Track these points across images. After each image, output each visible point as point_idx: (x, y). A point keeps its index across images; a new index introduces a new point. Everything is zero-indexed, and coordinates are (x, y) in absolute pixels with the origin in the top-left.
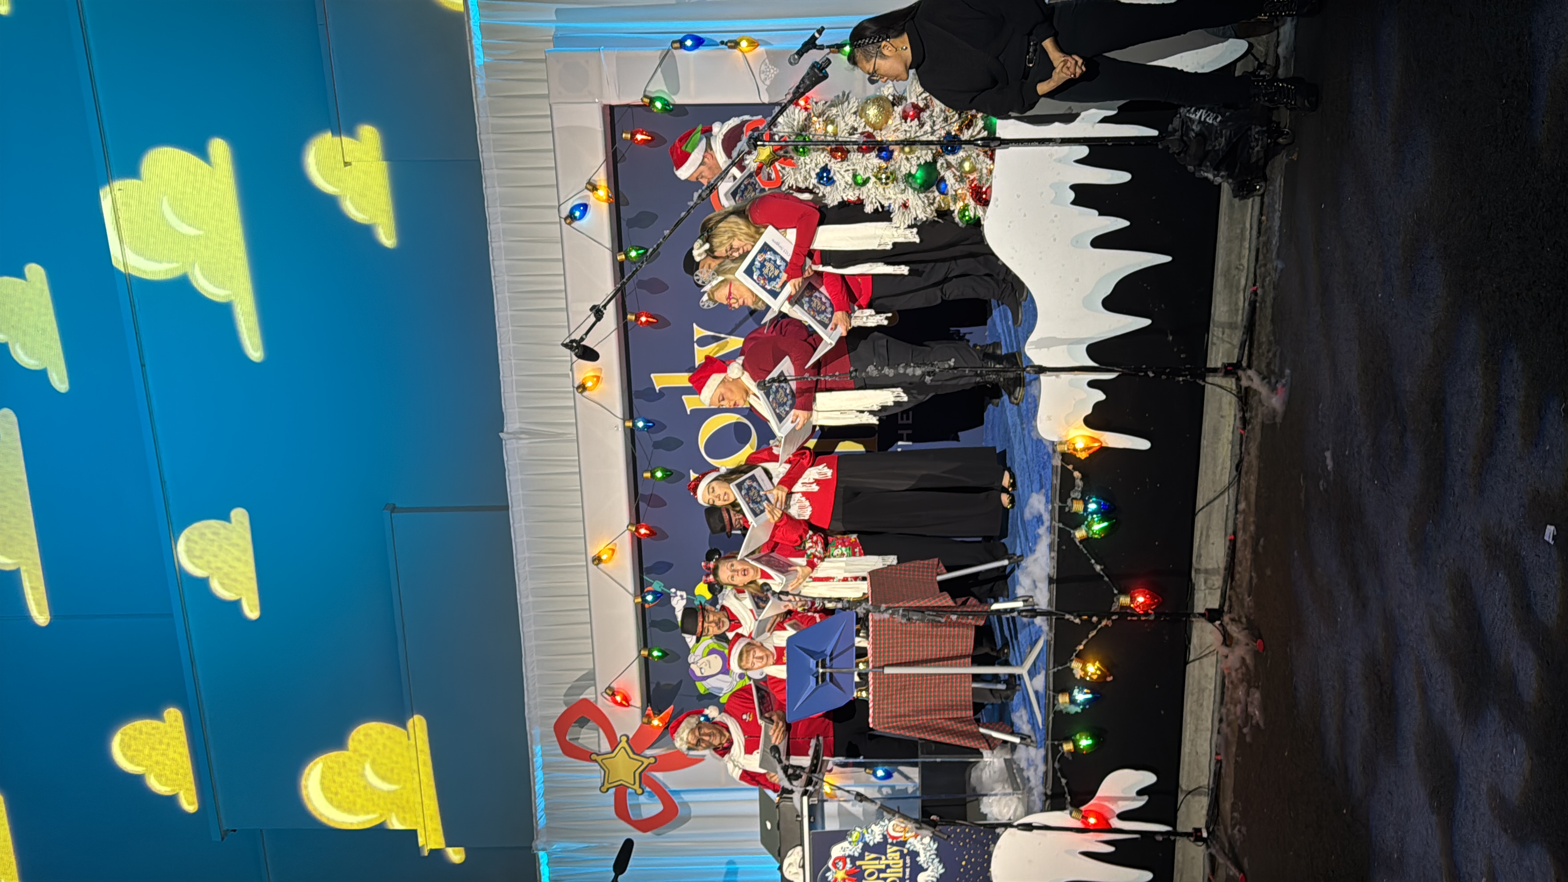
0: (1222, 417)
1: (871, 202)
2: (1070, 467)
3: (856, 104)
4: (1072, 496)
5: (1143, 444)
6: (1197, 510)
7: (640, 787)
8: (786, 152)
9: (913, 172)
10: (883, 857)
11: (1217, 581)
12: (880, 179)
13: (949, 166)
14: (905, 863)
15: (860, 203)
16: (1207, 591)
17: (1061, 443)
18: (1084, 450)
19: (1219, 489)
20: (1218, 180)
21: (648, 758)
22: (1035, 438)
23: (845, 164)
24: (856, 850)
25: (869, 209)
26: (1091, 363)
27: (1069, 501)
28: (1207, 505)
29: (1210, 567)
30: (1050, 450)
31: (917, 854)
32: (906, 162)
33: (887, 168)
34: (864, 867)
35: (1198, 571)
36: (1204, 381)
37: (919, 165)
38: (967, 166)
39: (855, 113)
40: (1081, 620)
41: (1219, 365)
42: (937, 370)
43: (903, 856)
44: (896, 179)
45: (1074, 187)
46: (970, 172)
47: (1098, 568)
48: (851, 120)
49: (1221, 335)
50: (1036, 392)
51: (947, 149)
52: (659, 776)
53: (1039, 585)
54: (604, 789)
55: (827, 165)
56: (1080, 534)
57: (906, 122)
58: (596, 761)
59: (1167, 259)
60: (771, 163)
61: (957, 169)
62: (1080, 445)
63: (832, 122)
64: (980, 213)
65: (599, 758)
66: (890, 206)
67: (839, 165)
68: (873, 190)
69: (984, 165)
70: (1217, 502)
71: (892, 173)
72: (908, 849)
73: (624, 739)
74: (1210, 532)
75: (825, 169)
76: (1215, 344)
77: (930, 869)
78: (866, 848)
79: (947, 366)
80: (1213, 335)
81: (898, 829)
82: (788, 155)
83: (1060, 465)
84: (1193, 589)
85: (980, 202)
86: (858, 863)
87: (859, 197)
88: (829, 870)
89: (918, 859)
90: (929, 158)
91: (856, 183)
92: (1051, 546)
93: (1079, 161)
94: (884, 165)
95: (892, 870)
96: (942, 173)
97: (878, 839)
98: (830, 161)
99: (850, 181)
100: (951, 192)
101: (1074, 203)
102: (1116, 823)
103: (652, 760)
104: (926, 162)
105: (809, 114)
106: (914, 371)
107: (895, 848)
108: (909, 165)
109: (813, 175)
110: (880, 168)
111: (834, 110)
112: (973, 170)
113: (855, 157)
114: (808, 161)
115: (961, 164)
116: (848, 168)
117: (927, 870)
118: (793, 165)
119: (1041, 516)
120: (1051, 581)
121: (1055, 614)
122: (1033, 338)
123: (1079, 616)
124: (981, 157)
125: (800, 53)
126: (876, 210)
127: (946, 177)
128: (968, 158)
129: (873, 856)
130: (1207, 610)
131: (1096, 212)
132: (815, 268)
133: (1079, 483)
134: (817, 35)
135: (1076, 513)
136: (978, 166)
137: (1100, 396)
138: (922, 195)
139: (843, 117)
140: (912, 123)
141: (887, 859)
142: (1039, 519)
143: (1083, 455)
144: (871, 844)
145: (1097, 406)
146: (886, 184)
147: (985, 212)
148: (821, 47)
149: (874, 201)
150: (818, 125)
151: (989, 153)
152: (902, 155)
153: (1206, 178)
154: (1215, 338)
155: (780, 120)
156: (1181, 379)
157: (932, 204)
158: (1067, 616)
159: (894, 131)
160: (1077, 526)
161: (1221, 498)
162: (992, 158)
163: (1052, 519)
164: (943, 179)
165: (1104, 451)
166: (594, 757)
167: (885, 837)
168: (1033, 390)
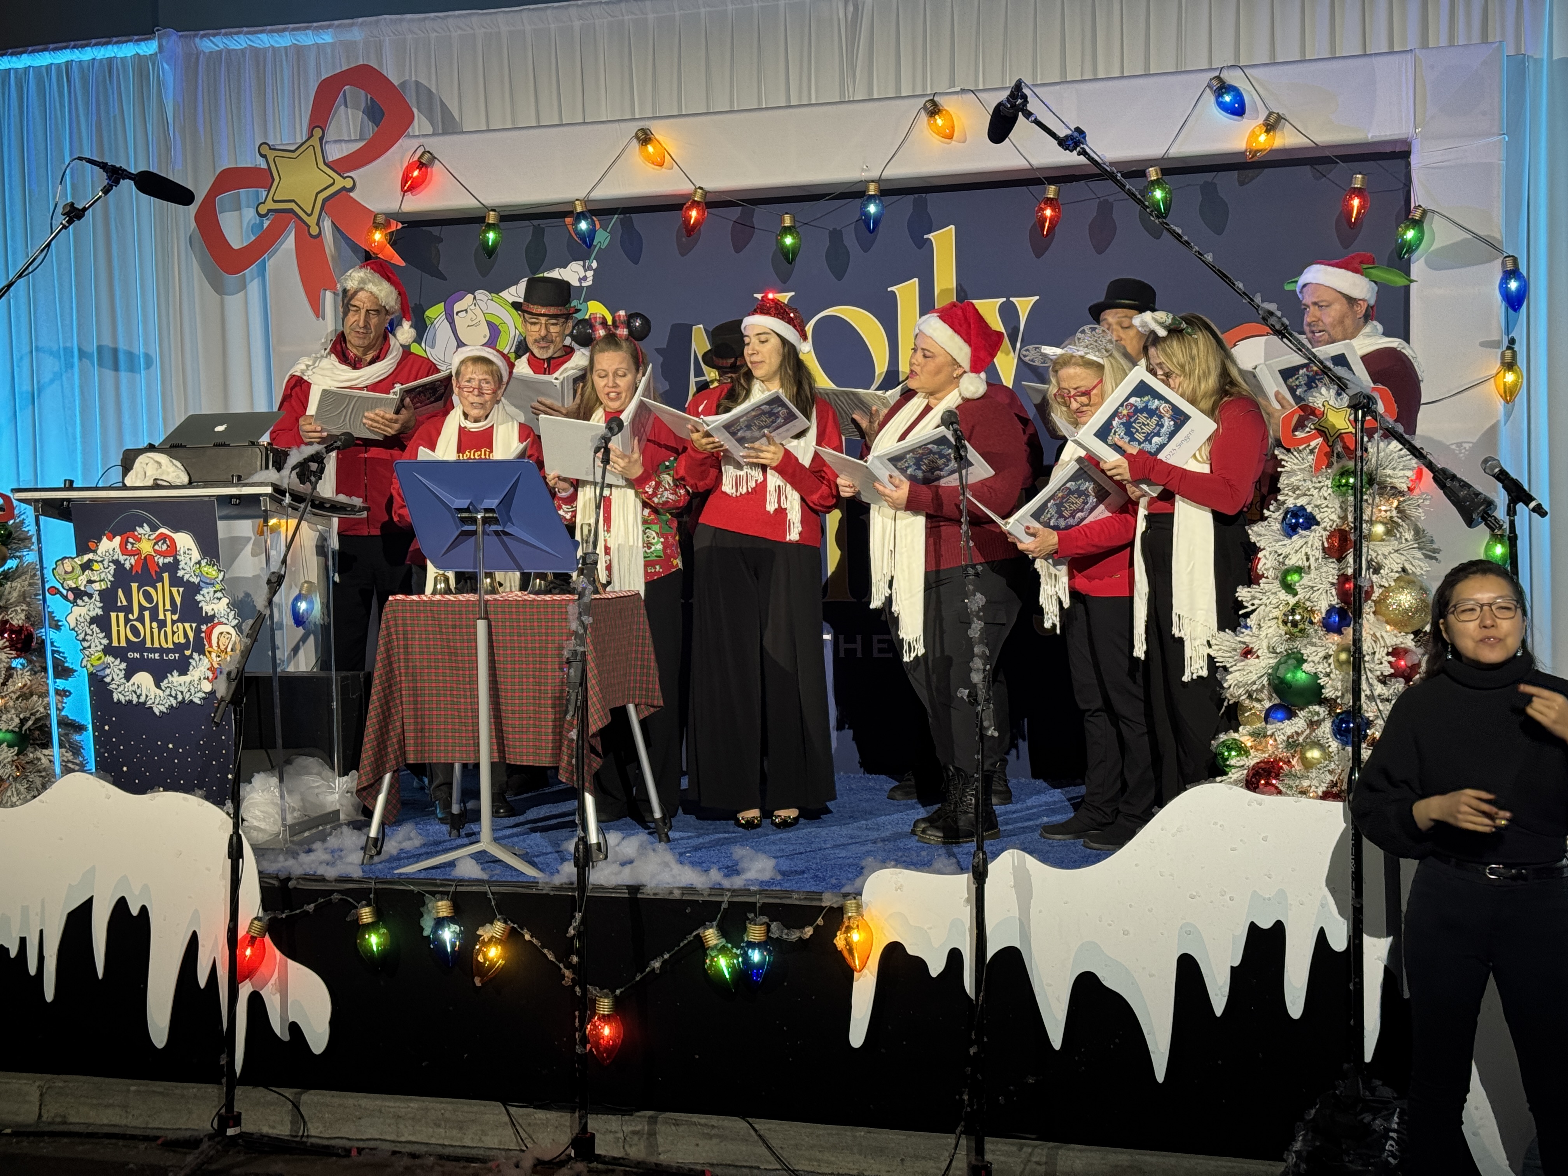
0: (902, 1160)
1: (1254, 598)
2: (820, 921)
3: (1418, 571)
4: (774, 926)
5: (857, 1036)
6: (750, 1120)
7: (269, 211)
8: (1339, 456)
9: (1305, 666)
10: (175, 617)
11: (637, 1152)
12: (1293, 612)
13: (1313, 724)
14: (168, 651)
15: (1252, 579)
16: (620, 1135)
17: (859, 907)
18: (848, 943)
19: (785, 1154)
20: (1292, 1159)
21: (318, 224)
22: (863, 863)
23: (1319, 554)
24: (186, 572)
25: (1243, 593)
26: (990, 954)
27: (765, 919)
28: (760, 1136)
29: (660, 1140)
30: (847, 889)
31: (184, 671)
32: (1322, 654)
33: (1311, 623)
34: (159, 585)
35: (653, 1121)
36: (962, 1133)
37: (1316, 676)
38: (1314, 754)
39: (1404, 570)
40: (573, 937)
41: (988, 1157)
42: (979, 708)
43: (179, 648)
44: (1292, 637)
45: (1279, 928)
46: (1304, 760)
47: (657, 964)
48: (1392, 564)
49: (1034, 1159)
50: (938, 864)
51: (1342, 721)
52: (289, 242)
53: (627, 870)
54: (265, 150)
55: (1318, 524)
56: (711, 936)
57: (1388, 654)
58: (311, 136)
59: (1160, 1077)
60: (1322, 432)
61: (1307, 737)
62: (856, 937)
63: (1389, 532)
64: (1235, 775)
65: (315, 141)
66: (1246, 627)
67: (1318, 544)
68: (1275, 601)
69: (1315, 782)
70: (764, 1150)
71: (1302, 631)
72: (191, 657)
73: (348, 184)
74: (715, 1141)
75: (1311, 521)
76: (1020, 1150)
77: (159, 692)
78: (192, 590)
79: (986, 724)
80: (1036, 1147)
81: (222, 640)
82: (1334, 459)
83: (824, 905)
84: (623, 1113)
85: (1254, 775)
86: (166, 576)
87: (1262, 576)
88: (154, 528)
89: (175, 673)
90: (1328, 693)
91: (1287, 572)
92: (691, 889)
93: (1322, 934)
94: (1317, 619)
95: (156, 631)
96: (1301, 714)
97: (207, 608)
98: (1325, 529)
99: (1289, 563)
100: (1270, 728)
101: (1253, 927)
102: (245, 990)
103: (314, 231)
104: (1322, 687)
105: (1401, 493)
106: (978, 670)
107: (191, 635)
108: (1316, 659)
109: (1301, 502)
110: (1312, 611)
111: (1409, 535)
112: (1308, 765)
113: (1330, 571)
114: (1325, 492)
115: (1317, 744)
116: (1312, 560)
117: (158, 686)
118: (1318, 469)
119: (738, 873)
120: (634, 889)
121: (581, 897)
122: (1031, 862)
123: (579, 935)
124: (1329, 777)
125: (1503, 477)
126: (1240, 605)
127: (1295, 720)
128: (1327, 756)
129: (178, 600)
130: (593, 1135)
131: (1236, 963)
132: (1143, 502)
133: (794, 936)
134: (1533, 504)
135: (745, 930)
136: (1313, 773)
137: (936, 967)
138: (1265, 682)
139: (1397, 551)
140: (1386, 664)
141: (174, 622)
142: (732, 870)
143: (840, 941)
144: (199, 598)
145: (920, 964)
146: (1285, 623)
147: (1236, 783)
148: (1511, 511)
149: (1256, 602)
150: (1385, 508)
151: (1335, 790)
152: (1334, 648)
153: (1294, 1139)
154: (1030, 1150)
155: (1395, 445)
156: (966, 1097)
157: (1250, 697)
158: (578, 916)
159: (1374, 635)
160: (723, 932)
161: (772, 1159)
162: (1326, 796)
163: (734, 891)
164: (1291, 715)
165: (847, 975)
166: (318, 132)
167: (210, 619)
168: (942, 861)
